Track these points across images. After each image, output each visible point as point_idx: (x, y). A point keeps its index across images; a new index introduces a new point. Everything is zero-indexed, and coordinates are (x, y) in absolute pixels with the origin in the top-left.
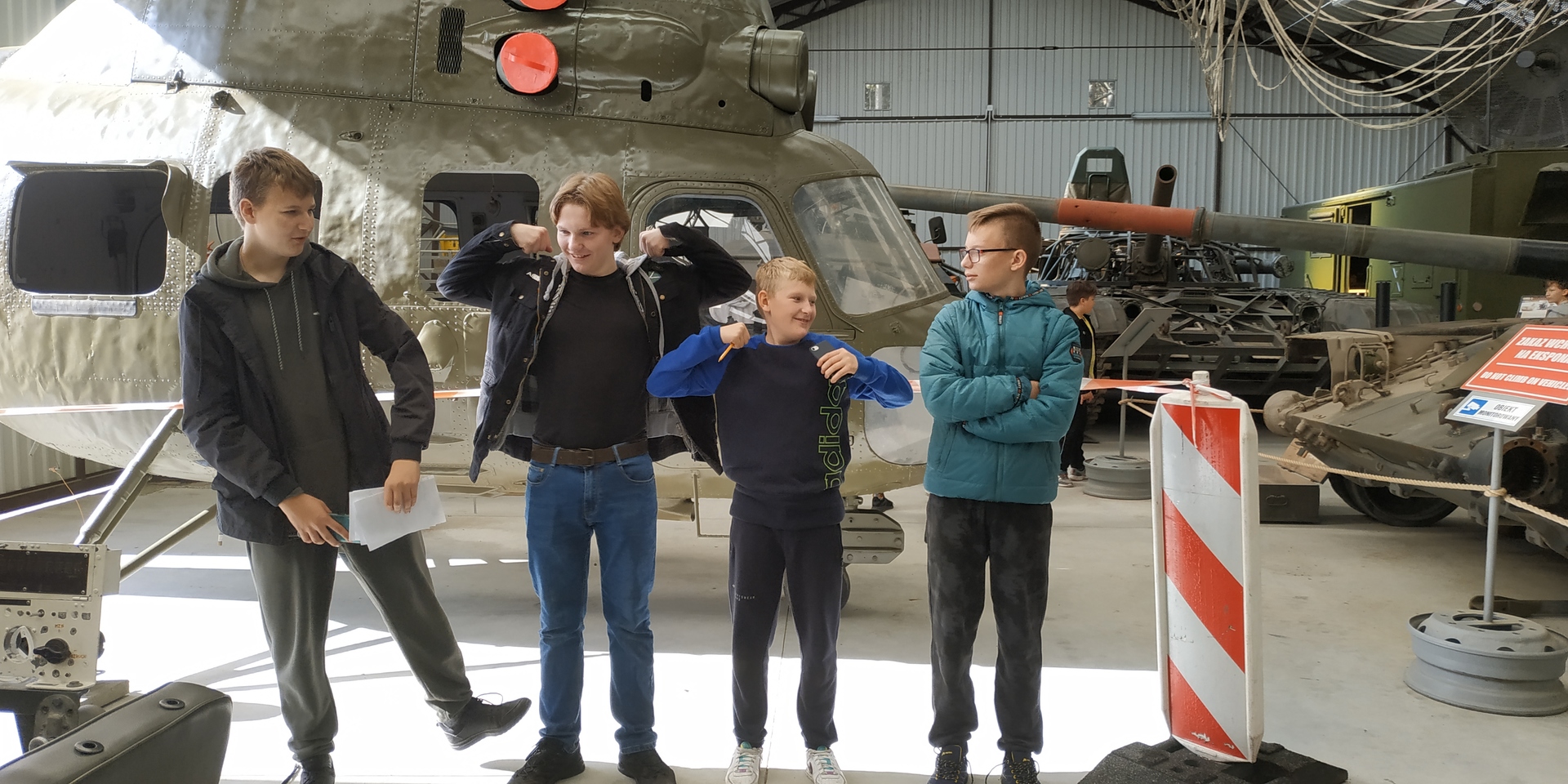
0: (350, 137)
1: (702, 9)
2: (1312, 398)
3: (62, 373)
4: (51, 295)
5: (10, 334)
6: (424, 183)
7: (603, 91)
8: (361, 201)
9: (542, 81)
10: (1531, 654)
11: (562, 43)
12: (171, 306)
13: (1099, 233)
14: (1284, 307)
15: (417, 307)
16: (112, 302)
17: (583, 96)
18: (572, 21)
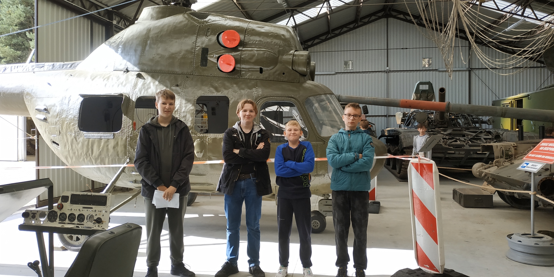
0: (175, 86)
1: (278, 46)
2: (489, 165)
3: (92, 155)
4: (90, 132)
5: (78, 144)
6: (196, 99)
7: (248, 71)
8: (178, 105)
9: (231, 69)
10: (544, 246)
11: (237, 57)
12: (123, 136)
13: (424, 110)
14: (490, 135)
15: (194, 135)
16: (107, 134)
17: (243, 73)
18: (240, 50)
